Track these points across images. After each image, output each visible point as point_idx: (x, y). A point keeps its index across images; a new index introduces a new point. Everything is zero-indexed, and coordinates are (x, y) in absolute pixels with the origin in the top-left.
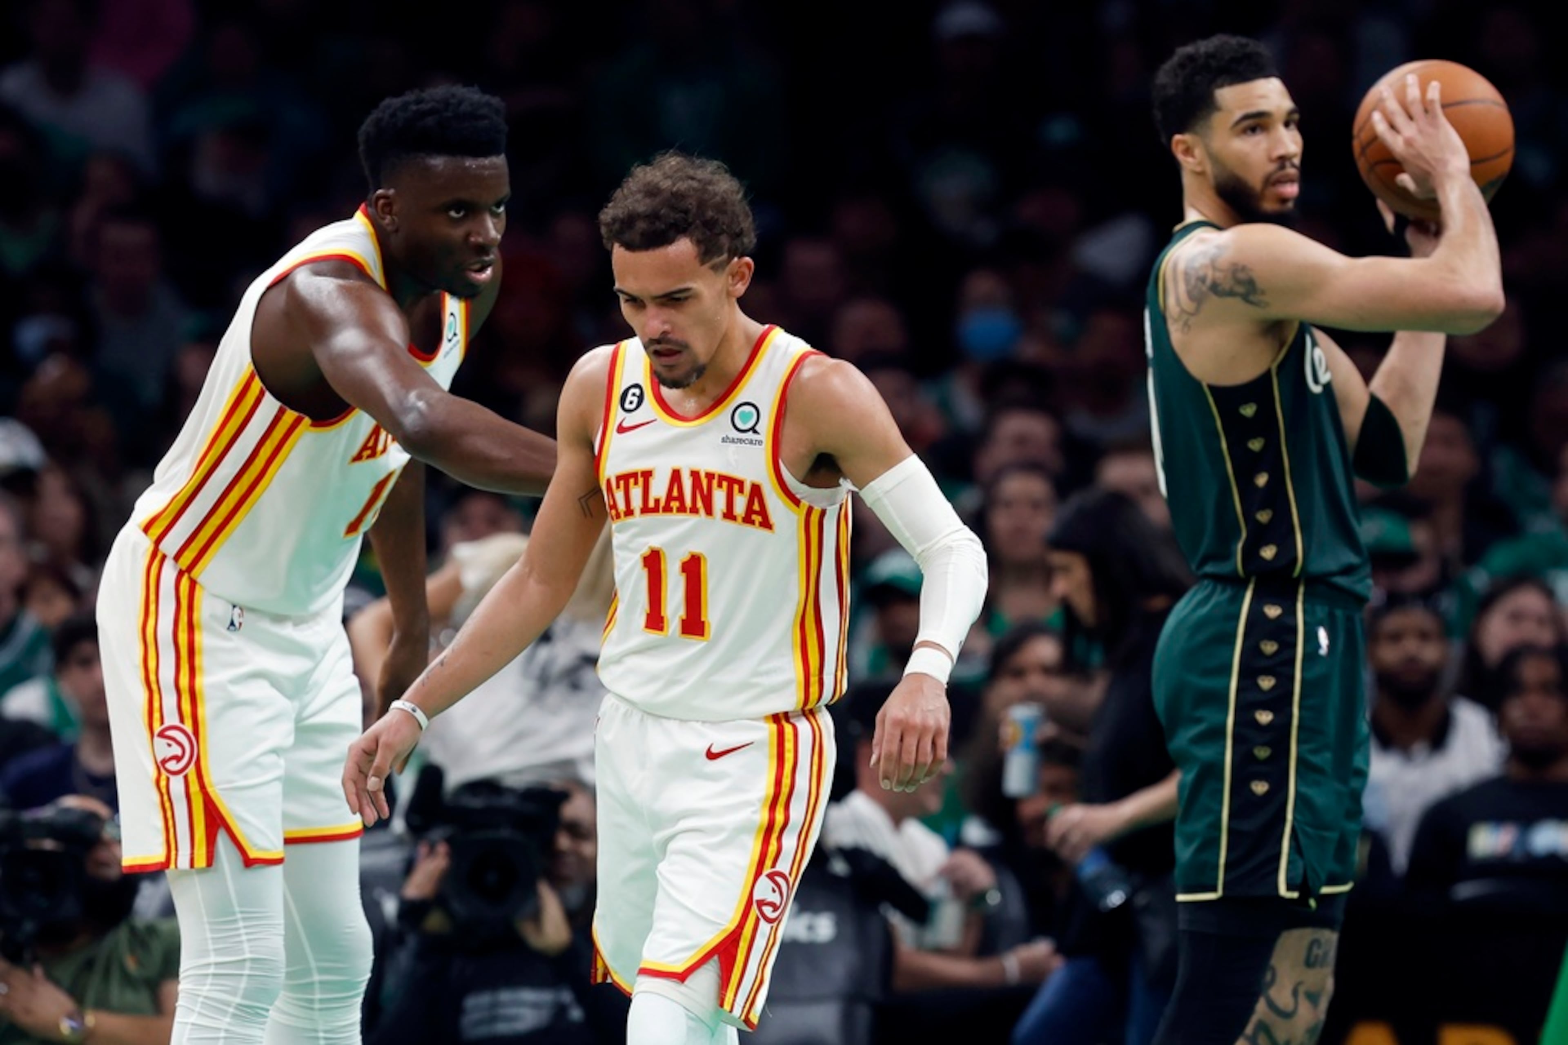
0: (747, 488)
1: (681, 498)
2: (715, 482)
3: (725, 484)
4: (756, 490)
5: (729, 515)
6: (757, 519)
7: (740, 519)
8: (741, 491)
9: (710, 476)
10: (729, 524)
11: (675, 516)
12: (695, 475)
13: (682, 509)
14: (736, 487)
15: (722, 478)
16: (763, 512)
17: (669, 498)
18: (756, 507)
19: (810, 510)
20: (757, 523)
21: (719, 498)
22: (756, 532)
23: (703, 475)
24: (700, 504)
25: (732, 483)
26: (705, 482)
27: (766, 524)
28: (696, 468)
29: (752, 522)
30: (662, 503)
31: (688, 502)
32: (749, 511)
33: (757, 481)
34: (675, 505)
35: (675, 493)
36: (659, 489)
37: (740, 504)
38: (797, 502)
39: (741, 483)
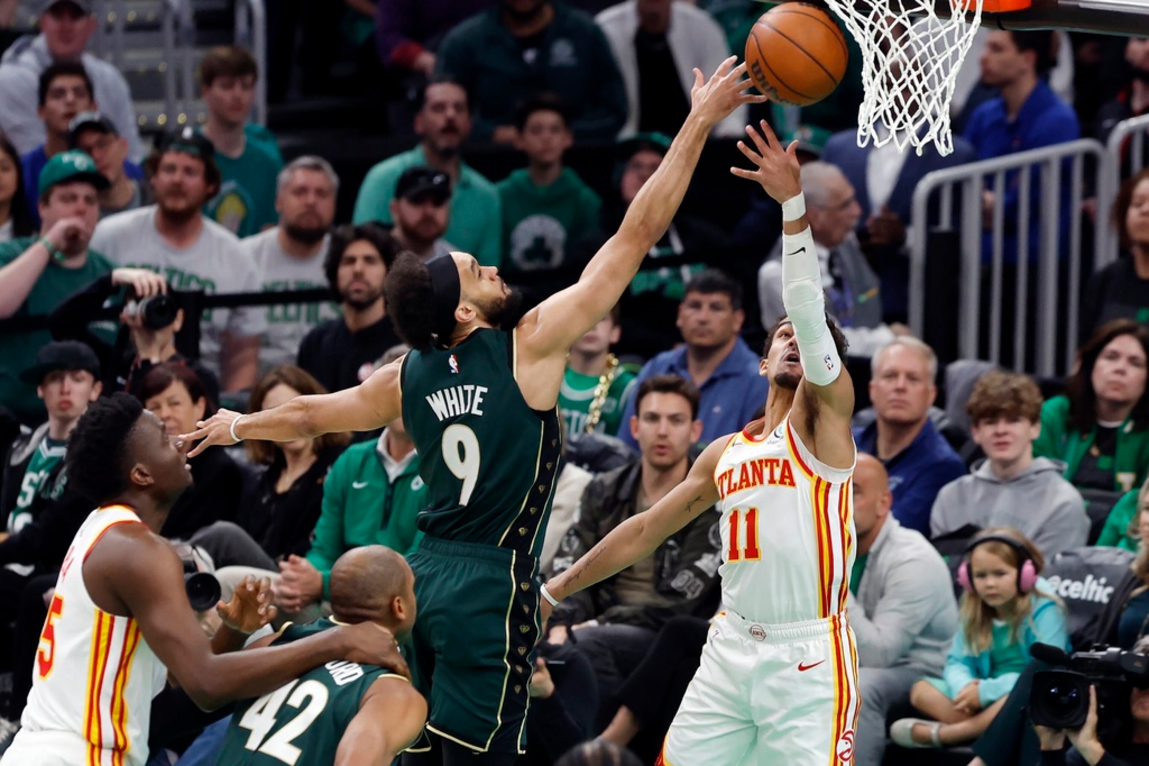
0: (781, 463)
1: (747, 480)
2: (764, 465)
3: (769, 464)
4: (786, 463)
5: (772, 481)
6: (787, 481)
7: (777, 482)
8: (778, 465)
9: (761, 462)
10: (772, 486)
11: (745, 490)
12: (753, 463)
13: (748, 485)
14: (775, 464)
15: (767, 461)
16: (791, 477)
17: (742, 480)
18: (787, 474)
19: (819, 481)
20: (787, 483)
21: (766, 471)
22: (786, 489)
23: (757, 462)
24: (757, 479)
25: (772, 462)
26: (758, 466)
27: (792, 484)
28: (752, 460)
29: (785, 483)
30: (738, 485)
31: (751, 481)
32: (783, 476)
33: (786, 458)
34: (744, 484)
35: (744, 477)
36: (736, 478)
37: (778, 472)
38: (810, 473)
39: (777, 461)
